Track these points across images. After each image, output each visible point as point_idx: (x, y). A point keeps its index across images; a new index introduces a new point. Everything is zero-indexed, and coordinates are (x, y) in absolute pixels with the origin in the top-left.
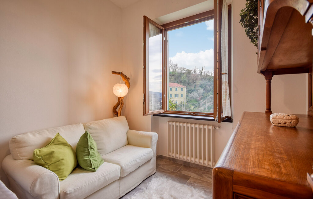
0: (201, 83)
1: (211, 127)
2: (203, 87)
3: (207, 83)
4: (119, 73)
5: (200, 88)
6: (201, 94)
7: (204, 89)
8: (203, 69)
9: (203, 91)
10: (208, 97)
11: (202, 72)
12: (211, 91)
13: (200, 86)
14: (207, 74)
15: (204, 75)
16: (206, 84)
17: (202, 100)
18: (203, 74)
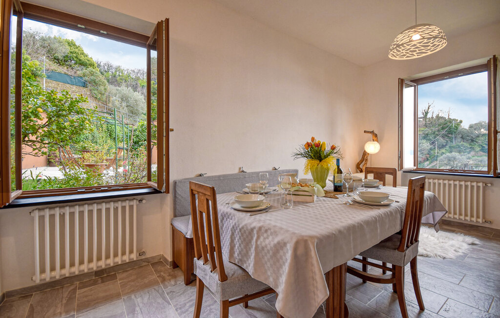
0: (427, 132)
1: (481, 184)
2: (430, 140)
3: (439, 131)
4: (371, 132)
5: (424, 141)
6: (426, 152)
7: (433, 143)
8: (429, 106)
9: (430, 147)
10: (442, 157)
11: (427, 113)
12: (447, 146)
13: (424, 138)
14: (438, 117)
15: (432, 118)
16: (436, 133)
17: (428, 162)
18: (429, 116)
